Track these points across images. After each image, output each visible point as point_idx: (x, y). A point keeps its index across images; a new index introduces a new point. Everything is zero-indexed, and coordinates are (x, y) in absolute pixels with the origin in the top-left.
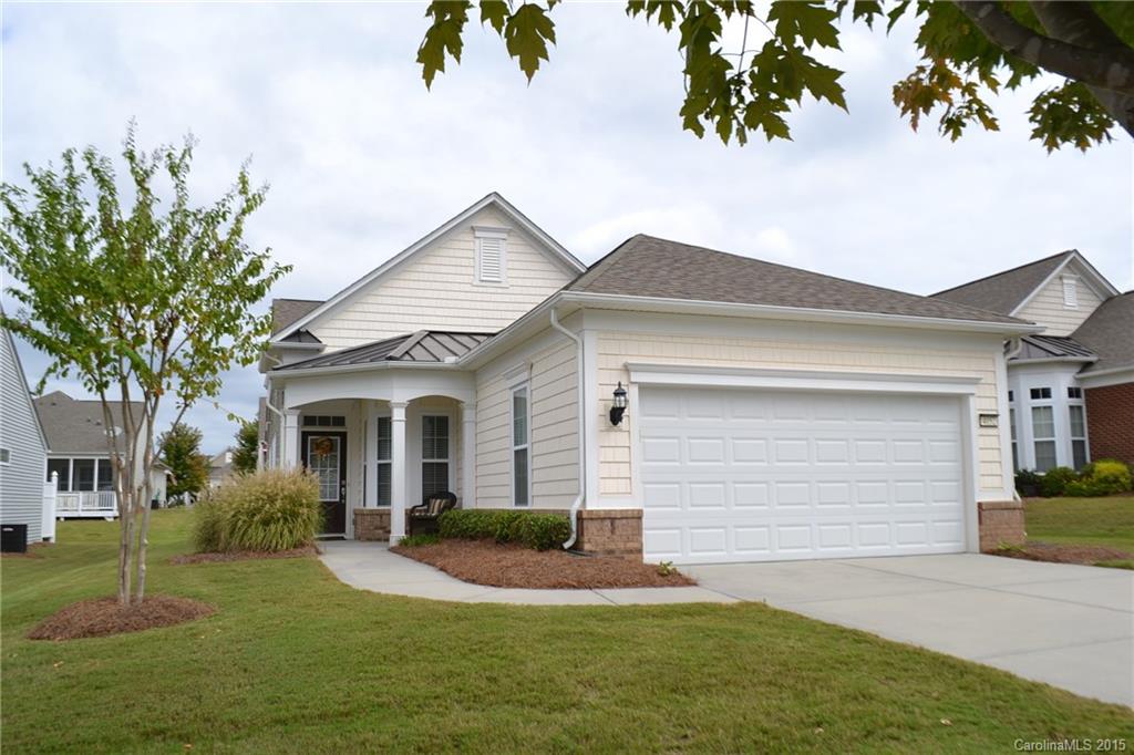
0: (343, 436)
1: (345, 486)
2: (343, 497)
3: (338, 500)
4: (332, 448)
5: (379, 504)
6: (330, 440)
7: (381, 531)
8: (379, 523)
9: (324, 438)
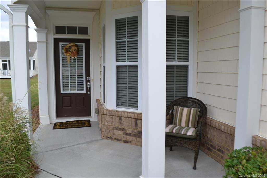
0: (87, 42)
1: (89, 81)
2: (88, 89)
3: (84, 91)
4: (78, 52)
5: (118, 105)
6: (76, 45)
7: (120, 133)
8: (118, 125)
9: (72, 44)
